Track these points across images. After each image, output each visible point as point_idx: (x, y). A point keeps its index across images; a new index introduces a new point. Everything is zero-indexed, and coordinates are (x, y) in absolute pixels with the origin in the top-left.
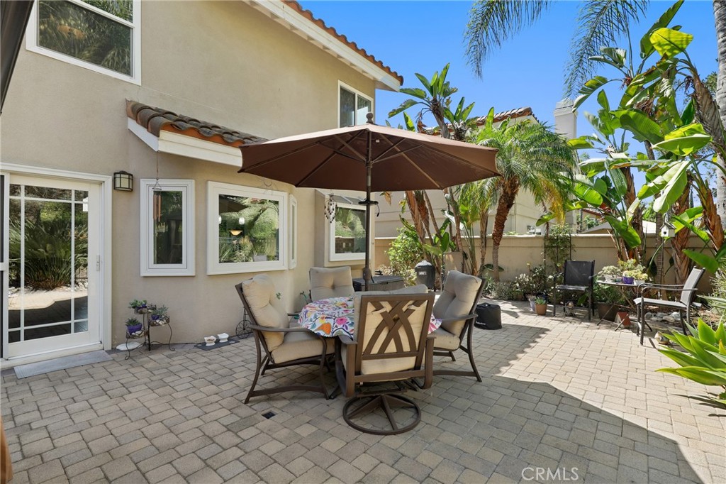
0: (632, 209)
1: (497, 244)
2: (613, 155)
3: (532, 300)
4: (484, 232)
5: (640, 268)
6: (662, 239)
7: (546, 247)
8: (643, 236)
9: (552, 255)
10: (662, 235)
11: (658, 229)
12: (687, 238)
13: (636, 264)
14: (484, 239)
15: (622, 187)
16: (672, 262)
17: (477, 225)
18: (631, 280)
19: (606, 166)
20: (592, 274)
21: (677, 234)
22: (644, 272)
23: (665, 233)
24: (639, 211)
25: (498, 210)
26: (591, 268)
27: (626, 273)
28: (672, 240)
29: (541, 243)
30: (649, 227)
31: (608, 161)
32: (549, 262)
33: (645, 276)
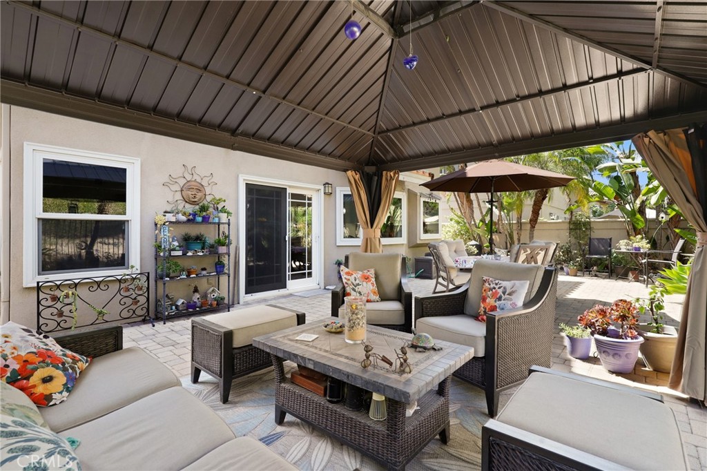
0: (638, 202)
1: (533, 227)
2: (622, 160)
3: (566, 266)
4: (520, 218)
5: (645, 241)
6: (660, 222)
7: (570, 229)
8: (646, 220)
9: (575, 235)
10: (660, 219)
11: (658, 215)
12: (678, 221)
13: (642, 238)
14: (520, 224)
15: (630, 185)
16: (668, 238)
17: (514, 214)
18: (638, 249)
19: (617, 169)
20: (610, 246)
21: (672, 218)
22: (648, 243)
23: (664, 217)
24: (643, 202)
25: (535, 201)
26: (609, 243)
27: (636, 245)
28: (668, 222)
29: (567, 226)
30: (651, 214)
31: (619, 165)
32: (573, 240)
33: (649, 246)
